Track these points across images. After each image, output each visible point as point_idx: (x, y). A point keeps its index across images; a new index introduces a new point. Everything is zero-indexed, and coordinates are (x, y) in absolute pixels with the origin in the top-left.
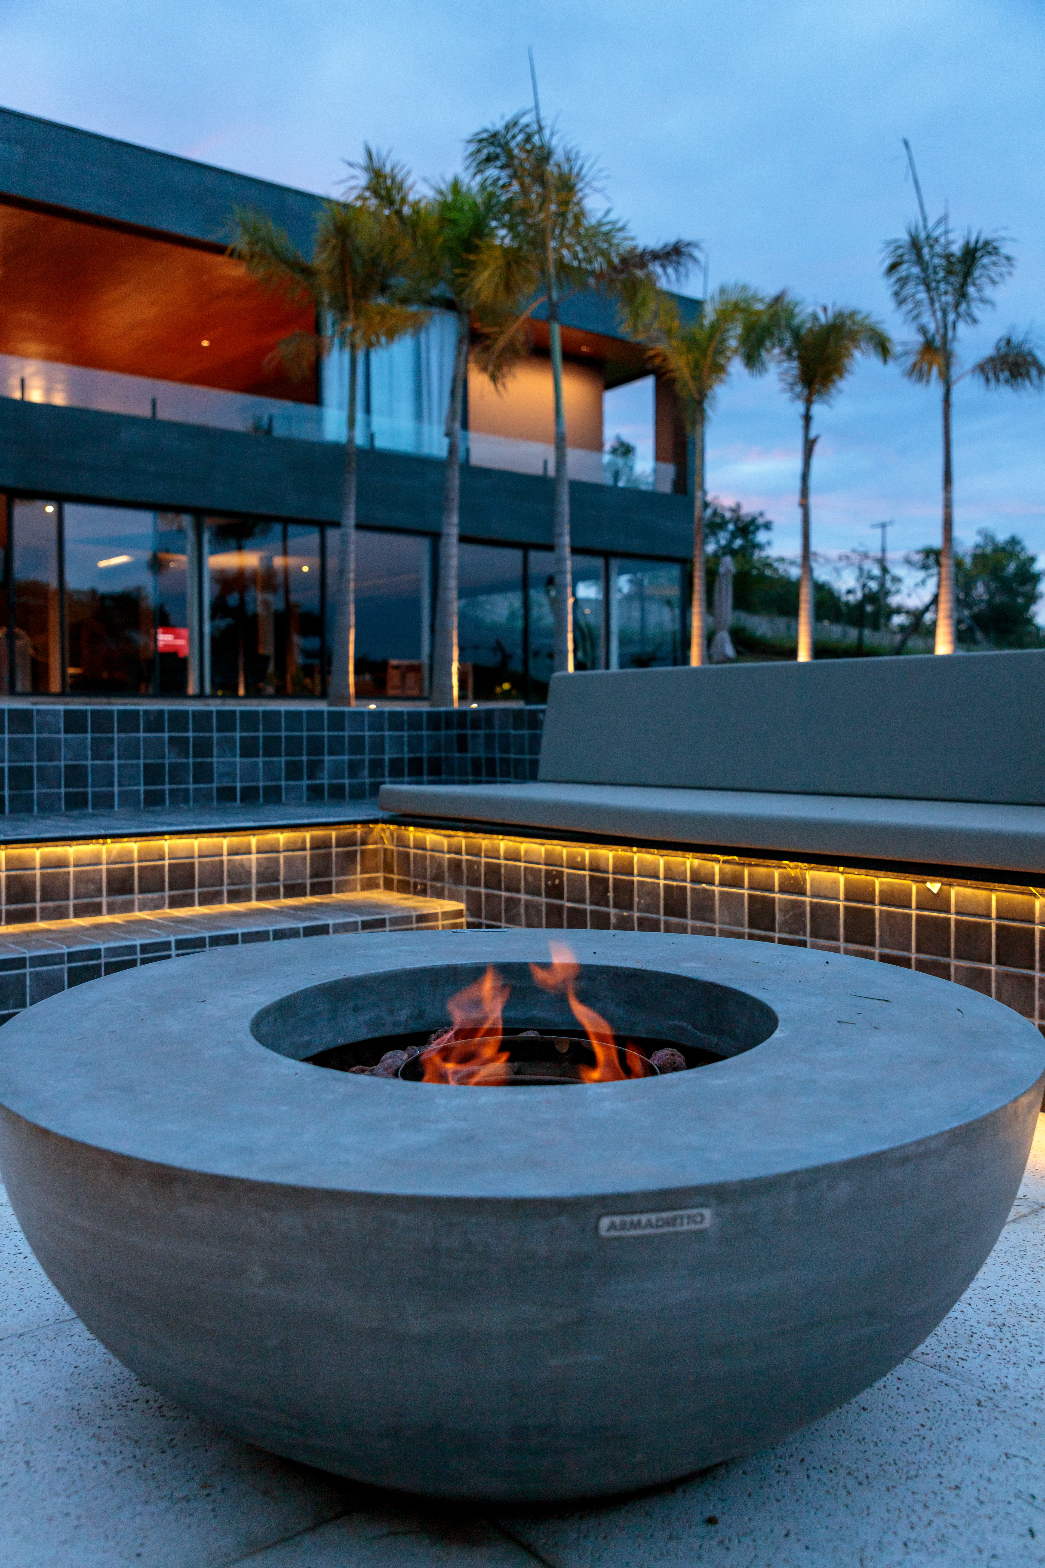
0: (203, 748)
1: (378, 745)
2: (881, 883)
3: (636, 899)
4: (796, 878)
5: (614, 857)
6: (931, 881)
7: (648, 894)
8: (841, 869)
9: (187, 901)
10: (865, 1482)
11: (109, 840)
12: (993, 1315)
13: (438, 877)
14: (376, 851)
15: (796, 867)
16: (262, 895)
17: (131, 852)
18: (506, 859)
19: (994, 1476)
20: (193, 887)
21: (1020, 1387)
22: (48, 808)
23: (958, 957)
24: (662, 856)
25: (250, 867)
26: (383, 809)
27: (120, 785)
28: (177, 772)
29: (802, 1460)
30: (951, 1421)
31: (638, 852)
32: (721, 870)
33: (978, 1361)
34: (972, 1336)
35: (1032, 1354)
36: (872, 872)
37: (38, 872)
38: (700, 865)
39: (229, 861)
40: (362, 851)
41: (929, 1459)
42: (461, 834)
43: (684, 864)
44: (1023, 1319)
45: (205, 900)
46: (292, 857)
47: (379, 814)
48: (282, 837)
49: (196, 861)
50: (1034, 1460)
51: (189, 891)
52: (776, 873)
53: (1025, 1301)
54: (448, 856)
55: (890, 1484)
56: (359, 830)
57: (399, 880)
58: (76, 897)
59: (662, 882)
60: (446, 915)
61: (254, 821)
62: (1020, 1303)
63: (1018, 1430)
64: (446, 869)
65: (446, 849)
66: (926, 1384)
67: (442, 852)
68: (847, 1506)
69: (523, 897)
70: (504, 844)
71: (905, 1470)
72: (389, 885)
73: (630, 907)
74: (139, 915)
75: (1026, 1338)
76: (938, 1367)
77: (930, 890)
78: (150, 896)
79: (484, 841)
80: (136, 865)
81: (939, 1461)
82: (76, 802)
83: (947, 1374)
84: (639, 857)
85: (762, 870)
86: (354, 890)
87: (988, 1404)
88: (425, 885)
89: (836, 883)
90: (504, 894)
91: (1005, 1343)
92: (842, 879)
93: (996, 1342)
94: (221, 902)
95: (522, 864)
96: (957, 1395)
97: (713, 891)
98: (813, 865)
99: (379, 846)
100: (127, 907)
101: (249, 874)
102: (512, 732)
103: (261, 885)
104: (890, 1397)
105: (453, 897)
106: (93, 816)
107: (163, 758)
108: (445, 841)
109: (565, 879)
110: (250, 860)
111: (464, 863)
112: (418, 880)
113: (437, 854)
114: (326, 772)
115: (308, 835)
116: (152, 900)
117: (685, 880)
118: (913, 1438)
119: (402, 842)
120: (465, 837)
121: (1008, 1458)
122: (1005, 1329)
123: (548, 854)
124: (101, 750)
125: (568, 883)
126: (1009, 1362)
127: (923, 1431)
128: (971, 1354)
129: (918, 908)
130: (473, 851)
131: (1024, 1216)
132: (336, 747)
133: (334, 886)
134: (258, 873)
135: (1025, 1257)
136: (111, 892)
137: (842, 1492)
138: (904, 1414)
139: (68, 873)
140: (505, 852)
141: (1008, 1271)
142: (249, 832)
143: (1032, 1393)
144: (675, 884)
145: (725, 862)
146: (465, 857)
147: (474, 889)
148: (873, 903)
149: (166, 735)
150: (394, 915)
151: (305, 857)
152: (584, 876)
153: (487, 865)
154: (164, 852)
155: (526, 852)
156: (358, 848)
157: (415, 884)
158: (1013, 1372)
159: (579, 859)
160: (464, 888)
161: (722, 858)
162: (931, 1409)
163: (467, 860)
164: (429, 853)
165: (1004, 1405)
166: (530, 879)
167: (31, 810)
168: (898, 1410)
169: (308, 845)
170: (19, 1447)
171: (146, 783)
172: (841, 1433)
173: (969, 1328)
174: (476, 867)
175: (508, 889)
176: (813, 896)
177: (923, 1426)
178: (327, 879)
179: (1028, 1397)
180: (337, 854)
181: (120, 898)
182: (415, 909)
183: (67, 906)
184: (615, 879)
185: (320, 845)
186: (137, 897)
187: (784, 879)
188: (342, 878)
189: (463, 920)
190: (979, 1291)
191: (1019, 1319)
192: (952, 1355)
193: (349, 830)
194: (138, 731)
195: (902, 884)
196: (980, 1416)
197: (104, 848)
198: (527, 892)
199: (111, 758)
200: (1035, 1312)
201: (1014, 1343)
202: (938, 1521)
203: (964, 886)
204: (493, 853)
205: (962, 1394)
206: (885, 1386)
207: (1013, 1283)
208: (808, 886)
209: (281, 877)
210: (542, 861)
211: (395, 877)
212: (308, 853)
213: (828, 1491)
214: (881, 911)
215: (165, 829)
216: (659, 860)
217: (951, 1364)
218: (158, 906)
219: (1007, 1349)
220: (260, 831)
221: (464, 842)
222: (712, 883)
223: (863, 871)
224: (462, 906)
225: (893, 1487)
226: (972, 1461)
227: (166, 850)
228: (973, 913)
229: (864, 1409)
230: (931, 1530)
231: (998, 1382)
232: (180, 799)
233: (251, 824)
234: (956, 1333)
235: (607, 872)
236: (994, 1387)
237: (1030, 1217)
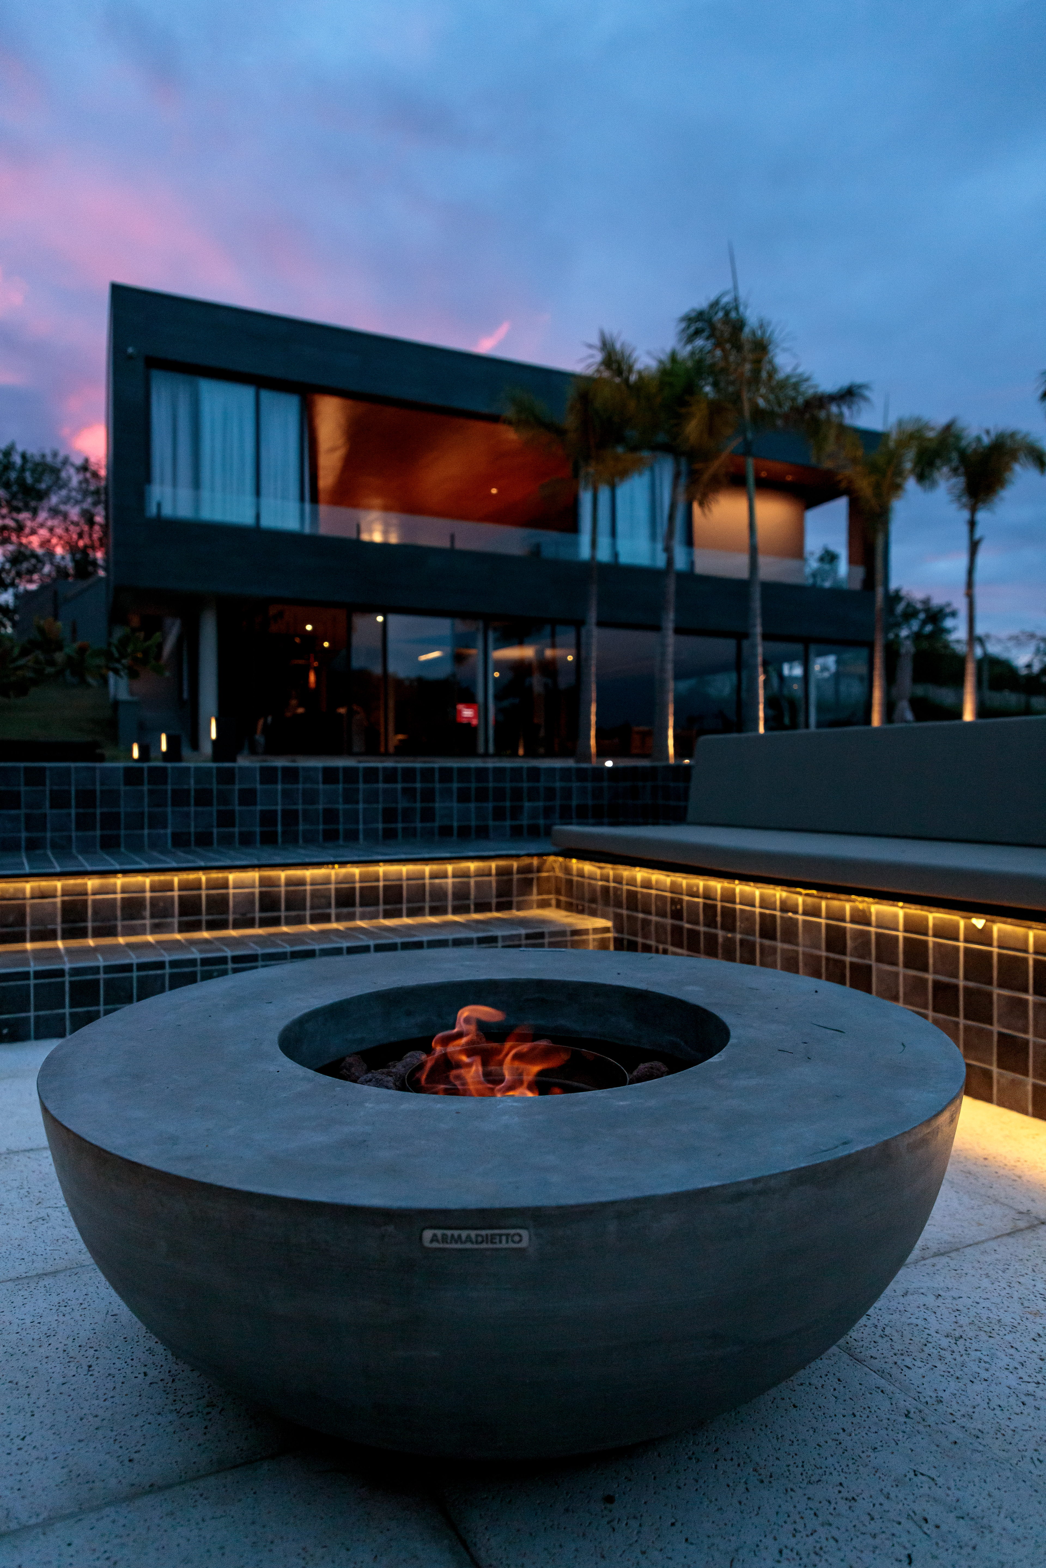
0: (428, 796)
1: (567, 793)
2: (934, 918)
3: (738, 924)
4: (863, 911)
5: (722, 888)
6: (977, 918)
7: (747, 919)
8: (901, 904)
9: (397, 914)
10: (766, 1481)
11: (336, 866)
12: (954, 1326)
13: (593, 900)
14: (548, 878)
15: (863, 902)
16: (456, 911)
17: (353, 875)
18: (642, 887)
19: (893, 1492)
20: (401, 902)
21: (954, 1403)
22: (310, 840)
23: (1001, 986)
24: (758, 888)
25: (447, 888)
26: (555, 844)
27: (365, 823)
28: (407, 815)
29: (717, 1450)
30: (874, 1429)
31: (739, 884)
32: (804, 902)
33: (922, 1371)
34: (926, 1345)
35: (978, 1370)
36: (926, 908)
37: (283, 889)
38: (787, 898)
39: (430, 884)
40: (538, 878)
41: (837, 1465)
42: (610, 866)
43: (775, 895)
44: (982, 1333)
45: (411, 913)
46: (482, 881)
47: (553, 849)
48: (472, 866)
49: (405, 884)
50: (940, 1481)
51: (398, 906)
52: (848, 906)
53: (991, 1315)
54: (600, 883)
55: (790, 1486)
56: (535, 861)
57: (566, 902)
58: (312, 908)
59: (758, 910)
60: (596, 931)
61: (451, 852)
62: (984, 1317)
63: (935, 1448)
64: (599, 893)
65: (598, 877)
66: (863, 1388)
67: (595, 879)
68: (740, 1503)
69: (654, 918)
70: (640, 874)
71: (810, 1473)
72: (559, 906)
73: (733, 929)
74: (334, 925)
75: (978, 1353)
76: (881, 1373)
77: (974, 926)
78: (368, 909)
79: (626, 872)
80: (358, 885)
81: (846, 1469)
82: (331, 836)
83: (887, 1380)
84: (740, 888)
85: (836, 903)
86: (531, 908)
87: (917, 1417)
88: (583, 906)
89: (896, 916)
90: (641, 915)
91: (955, 1355)
92: (901, 913)
93: (947, 1354)
94: (423, 915)
95: (653, 892)
96: (888, 1403)
97: (797, 920)
98: (876, 900)
99: (551, 874)
100: (351, 917)
101: (445, 894)
102: (672, 784)
103: (457, 903)
104: (824, 1397)
105: (604, 916)
106: (342, 846)
107: (397, 803)
108: (598, 872)
109: (685, 904)
110: (447, 883)
111: (611, 889)
112: (578, 902)
113: (593, 882)
114: (526, 814)
115: (493, 865)
116: (369, 912)
117: (775, 909)
118: (830, 1441)
119: (567, 870)
120: (613, 869)
121: (916, 1475)
122: (961, 1342)
123: (673, 883)
124: (350, 797)
125: (687, 907)
126: (952, 1375)
127: (843, 1435)
128: (918, 1363)
129: (966, 941)
130: (618, 880)
131: (1022, 1230)
132: (533, 795)
133: (515, 904)
134: (454, 894)
135: (1007, 1271)
136: (339, 904)
137: (741, 1488)
138: (830, 1417)
139: (305, 890)
140: (642, 881)
141: (985, 1283)
142: (446, 861)
143: (963, 1410)
144: (768, 912)
145: (807, 895)
146: (612, 884)
147: (619, 911)
148: (926, 934)
149: (399, 786)
150: (553, 929)
151: (490, 882)
152: (698, 903)
153: (628, 891)
154: (379, 876)
155: (657, 882)
156: (534, 875)
157: (577, 906)
158: (953, 1386)
159: (695, 889)
160: (611, 910)
161: (804, 891)
162: (858, 1414)
163: (614, 887)
164: (587, 881)
165: (931, 1420)
166: (659, 903)
167: (297, 841)
168: (826, 1411)
169: (494, 871)
170: (92, 1352)
171: (384, 822)
172: (763, 1428)
173: (925, 1336)
174: (619, 893)
175: (644, 912)
176: (878, 927)
177: (844, 1430)
178: (509, 899)
179: (958, 1415)
180: (519, 880)
181: (345, 910)
182: (570, 925)
183: (305, 916)
184: (723, 907)
185: (503, 872)
186: (358, 910)
187: (854, 910)
188: (521, 898)
189: (610, 935)
190: (949, 1300)
191: (978, 1333)
192: (899, 1362)
193: (526, 861)
194: (377, 782)
195: (951, 920)
196: (903, 1427)
197: (333, 872)
198: (657, 915)
199: (357, 802)
200: (996, 1327)
201: (965, 1357)
202: (822, 1532)
203: (1004, 923)
204: (632, 882)
205: (894, 1403)
206: (823, 1386)
207: (985, 1296)
208: (873, 918)
209: (472, 897)
210: (668, 889)
211: (563, 898)
212: (493, 879)
213: (728, 1486)
214: (934, 943)
215: (380, 858)
216: (756, 891)
217: (895, 1371)
218: (375, 916)
219: (956, 1362)
220: (455, 861)
221: (611, 873)
222: (796, 912)
223: (918, 907)
224: (609, 924)
225: (792, 1490)
226: (878, 1475)
227: (381, 874)
228: (1012, 946)
229: (795, 1406)
230: (811, 1540)
231: (934, 1395)
232: (410, 834)
233: (448, 855)
234: (911, 1340)
235: (715, 900)
236: (928, 1399)
237: (1026, 1232)
